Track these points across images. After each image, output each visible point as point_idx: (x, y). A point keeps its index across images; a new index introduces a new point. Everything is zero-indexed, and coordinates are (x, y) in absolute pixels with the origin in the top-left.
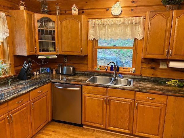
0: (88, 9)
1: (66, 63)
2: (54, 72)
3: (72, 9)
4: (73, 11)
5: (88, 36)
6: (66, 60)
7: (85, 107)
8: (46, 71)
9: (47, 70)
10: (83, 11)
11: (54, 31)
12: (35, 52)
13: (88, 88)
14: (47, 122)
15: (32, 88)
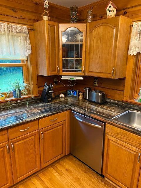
0: (133, 7)
1: (96, 86)
2: (81, 97)
3: (107, 9)
4: (108, 12)
5: (129, 49)
6: (97, 82)
7: (108, 154)
8: (72, 94)
9: (74, 93)
10: (125, 10)
11: (81, 45)
12: (57, 72)
13: (113, 129)
14: (63, 155)
15: (42, 115)
